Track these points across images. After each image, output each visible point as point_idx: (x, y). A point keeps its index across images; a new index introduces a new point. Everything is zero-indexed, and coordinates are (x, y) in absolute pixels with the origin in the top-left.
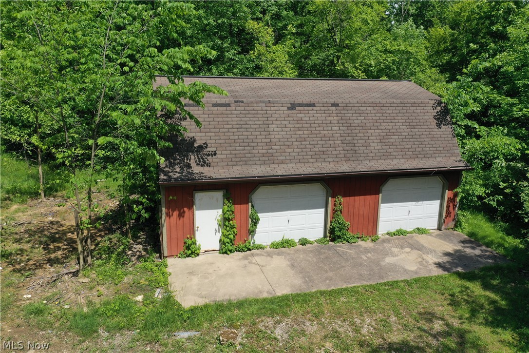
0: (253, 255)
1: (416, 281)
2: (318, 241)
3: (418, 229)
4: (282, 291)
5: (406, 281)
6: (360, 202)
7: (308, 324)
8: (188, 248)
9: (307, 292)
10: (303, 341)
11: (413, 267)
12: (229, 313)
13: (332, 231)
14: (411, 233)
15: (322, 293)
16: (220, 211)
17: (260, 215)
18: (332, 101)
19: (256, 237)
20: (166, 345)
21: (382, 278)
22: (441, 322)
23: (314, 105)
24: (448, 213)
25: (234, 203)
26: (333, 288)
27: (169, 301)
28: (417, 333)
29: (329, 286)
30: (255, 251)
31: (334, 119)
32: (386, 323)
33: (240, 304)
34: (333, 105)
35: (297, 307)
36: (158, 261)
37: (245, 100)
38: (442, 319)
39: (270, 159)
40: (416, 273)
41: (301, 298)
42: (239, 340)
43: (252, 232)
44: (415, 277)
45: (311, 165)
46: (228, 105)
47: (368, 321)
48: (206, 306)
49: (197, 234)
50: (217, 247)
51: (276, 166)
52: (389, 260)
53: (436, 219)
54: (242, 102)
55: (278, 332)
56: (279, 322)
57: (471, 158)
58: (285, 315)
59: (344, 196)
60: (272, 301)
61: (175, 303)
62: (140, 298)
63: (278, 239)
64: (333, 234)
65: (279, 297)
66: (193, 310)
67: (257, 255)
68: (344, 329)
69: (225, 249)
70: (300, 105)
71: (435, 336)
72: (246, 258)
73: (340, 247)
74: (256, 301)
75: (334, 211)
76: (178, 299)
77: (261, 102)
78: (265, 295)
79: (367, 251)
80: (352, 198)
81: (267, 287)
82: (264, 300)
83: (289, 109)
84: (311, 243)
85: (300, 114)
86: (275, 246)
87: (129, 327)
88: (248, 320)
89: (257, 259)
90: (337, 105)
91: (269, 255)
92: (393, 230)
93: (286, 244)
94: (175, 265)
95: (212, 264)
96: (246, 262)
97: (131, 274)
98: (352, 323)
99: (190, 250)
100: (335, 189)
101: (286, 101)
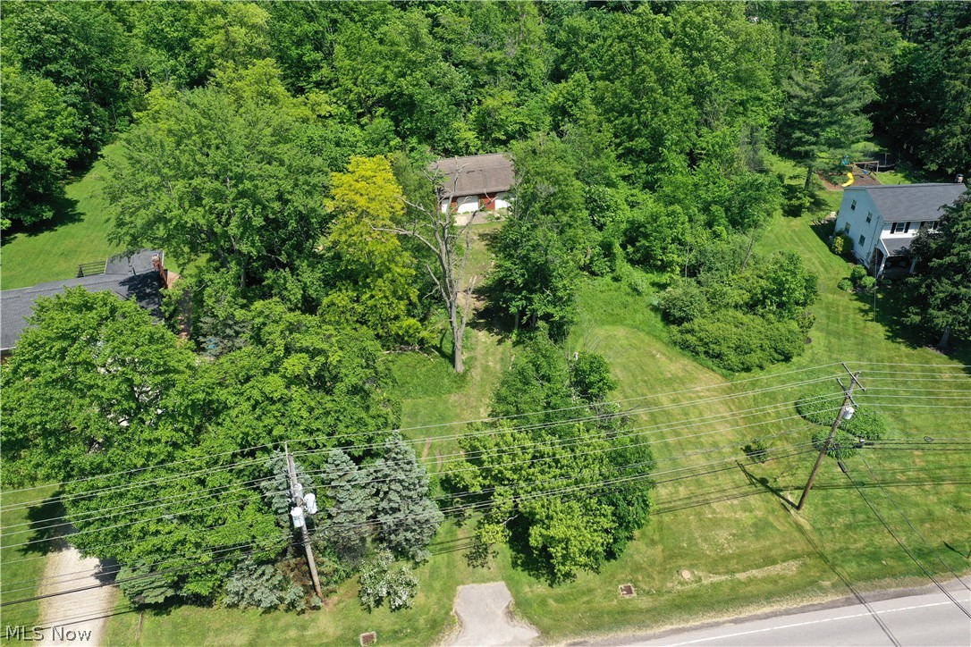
6: (489, 199)
15: (473, 225)
16: (448, 203)
17: (460, 203)
18: (481, 169)
23: (474, 171)
25: (452, 201)
28: (491, 231)
32: (485, 230)
41: (469, 226)
46: (450, 173)
47: (482, 230)
54: (453, 173)
59: (484, 197)
64: (481, 209)
70: (470, 172)
71: (494, 232)
75: (482, 202)
77: (458, 172)
80: (487, 198)
83: (467, 173)
85: (471, 174)
98: (478, 230)
100: (481, 196)
101: (466, 171)
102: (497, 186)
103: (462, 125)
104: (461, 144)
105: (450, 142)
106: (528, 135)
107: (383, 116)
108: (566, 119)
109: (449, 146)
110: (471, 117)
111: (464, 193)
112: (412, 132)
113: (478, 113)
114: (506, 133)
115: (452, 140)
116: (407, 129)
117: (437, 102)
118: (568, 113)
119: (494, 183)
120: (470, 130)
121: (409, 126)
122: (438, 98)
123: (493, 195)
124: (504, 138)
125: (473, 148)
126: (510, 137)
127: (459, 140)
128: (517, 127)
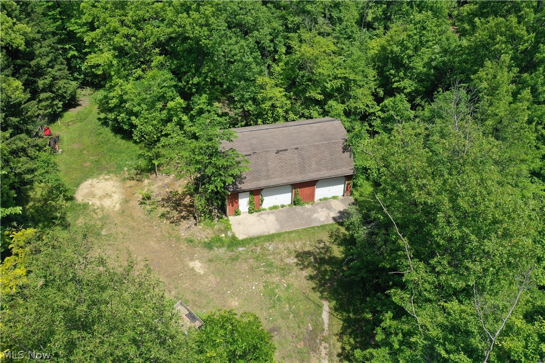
0: (261, 214)
1: (321, 226)
2: (289, 205)
3: (334, 197)
4: (273, 232)
5: (318, 226)
6: (307, 190)
7: (280, 245)
8: (236, 213)
9: (281, 232)
10: (278, 251)
11: (322, 219)
12: (254, 241)
13: (294, 202)
14: (330, 199)
15: (286, 232)
16: (248, 198)
17: (264, 198)
18: (295, 147)
19: (262, 206)
20: (236, 252)
21: (309, 225)
22: (323, 244)
23: (287, 150)
24: (347, 190)
25: (254, 195)
26: (291, 230)
27: (234, 237)
28: (314, 247)
29: (289, 229)
30: (262, 212)
31: (296, 156)
32: (305, 244)
33: (258, 238)
34: (296, 149)
35: (277, 239)
36: (226, 218)
37: (257, 152)
38: (324, 242)
39: (268, 177)
40: (323, 222)
41: (278, 235)
42: (258, 251)
43: (261, 205)
44: (322, 224)
45: (285, 178)
46: (250, 155)
47: (299, 243)
48: (247, 239)
49: (240, 207)
50: (248, 211)
51: (270, 180)
52: (315, 215)
53: (343, 191)
54: (256, 153)
55: (270, 248)
56: (270, 244)
57: (357, 169)
58: (273, 241)
59: (299, 188)
60: (269, 236)
61: (236, 238)
62: (223, 235)
63: (272, 205)
64: (295, 203)
65: (271, 235)
66: (242, 241)
67: (263, 214)
68: (291, 246)
69: (250, 212)
70: (281, 151)
71: (319, 249)
72: (259, 216)
73: (297, 208)
74: (263, 236)
75: (295, 194)
76: (237, 235)
77: (264, 152)
78: (266, 234)
79: (308, 210)
80: (303, 189)
81: (267, 230)
82: (266, 236)
83: (276, 153)
84: (286, 206)
85: (281, 155)
86: (271, 209)
87: (223, 246)
88: (260, 244)
89: (263, 216)
90: (298, 148)
91: (268, 214)
92: (322, 198)
93: (275, 207)
94: (232, 219)
95: (246, 219)
96: (259, 218)
97: (217, 224)
98: (294, 244)
99: (237, 213)
100: (296, 186)
101: (275, 149)
102: (319, 170)
103: (267, 79)
104: (267, 105)
105: (250, 102)
106: (351, 93)
107: (161, 66)
108: (401, 74)
109: (250, 107)
110: (277, 69)
111: (272, 182)
112: (200, 89)
113: (286, 64)
114: (324, 92)
115: (254, 100)
116: (193, 84)
117: (236, 47)
118: (403, 65)
119: (314, 166)
120: (276, 85)
121: (196, 80)
122: (237, 43)
123: (312, 183)
124: (320, 97)
125: (280, 111)
126: (329, 96)
127: (264, 100)
128: (338, 83)
